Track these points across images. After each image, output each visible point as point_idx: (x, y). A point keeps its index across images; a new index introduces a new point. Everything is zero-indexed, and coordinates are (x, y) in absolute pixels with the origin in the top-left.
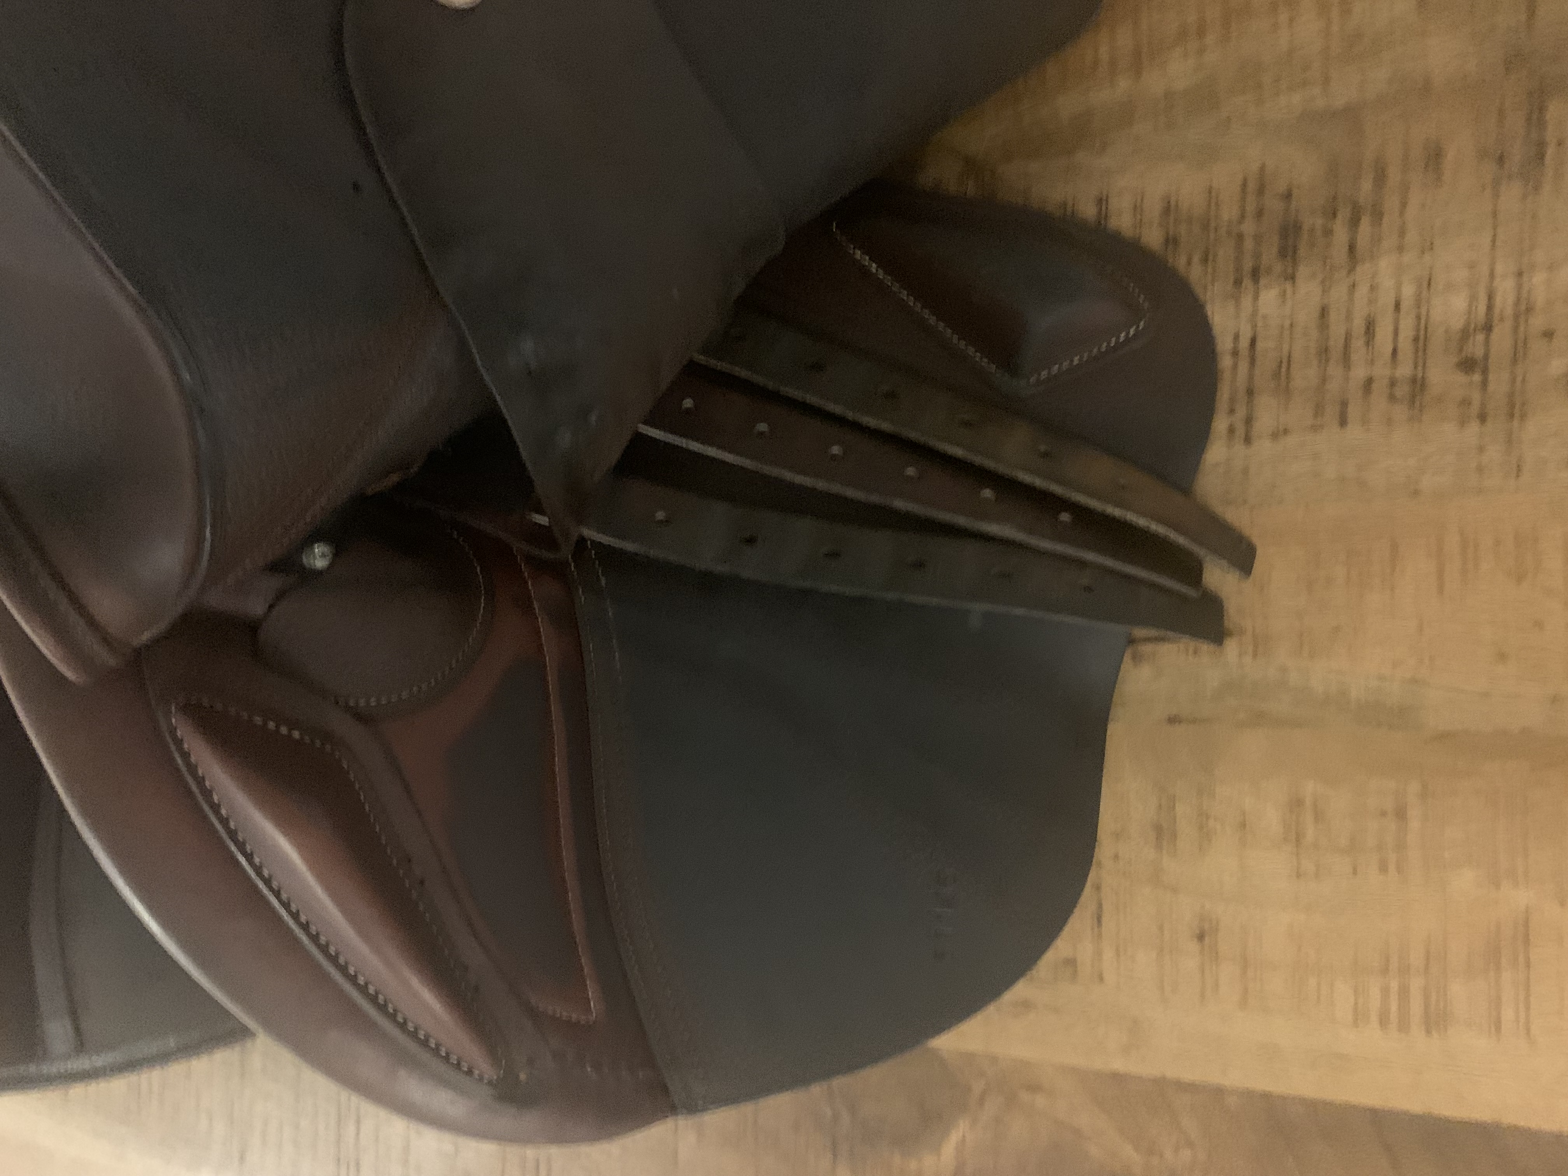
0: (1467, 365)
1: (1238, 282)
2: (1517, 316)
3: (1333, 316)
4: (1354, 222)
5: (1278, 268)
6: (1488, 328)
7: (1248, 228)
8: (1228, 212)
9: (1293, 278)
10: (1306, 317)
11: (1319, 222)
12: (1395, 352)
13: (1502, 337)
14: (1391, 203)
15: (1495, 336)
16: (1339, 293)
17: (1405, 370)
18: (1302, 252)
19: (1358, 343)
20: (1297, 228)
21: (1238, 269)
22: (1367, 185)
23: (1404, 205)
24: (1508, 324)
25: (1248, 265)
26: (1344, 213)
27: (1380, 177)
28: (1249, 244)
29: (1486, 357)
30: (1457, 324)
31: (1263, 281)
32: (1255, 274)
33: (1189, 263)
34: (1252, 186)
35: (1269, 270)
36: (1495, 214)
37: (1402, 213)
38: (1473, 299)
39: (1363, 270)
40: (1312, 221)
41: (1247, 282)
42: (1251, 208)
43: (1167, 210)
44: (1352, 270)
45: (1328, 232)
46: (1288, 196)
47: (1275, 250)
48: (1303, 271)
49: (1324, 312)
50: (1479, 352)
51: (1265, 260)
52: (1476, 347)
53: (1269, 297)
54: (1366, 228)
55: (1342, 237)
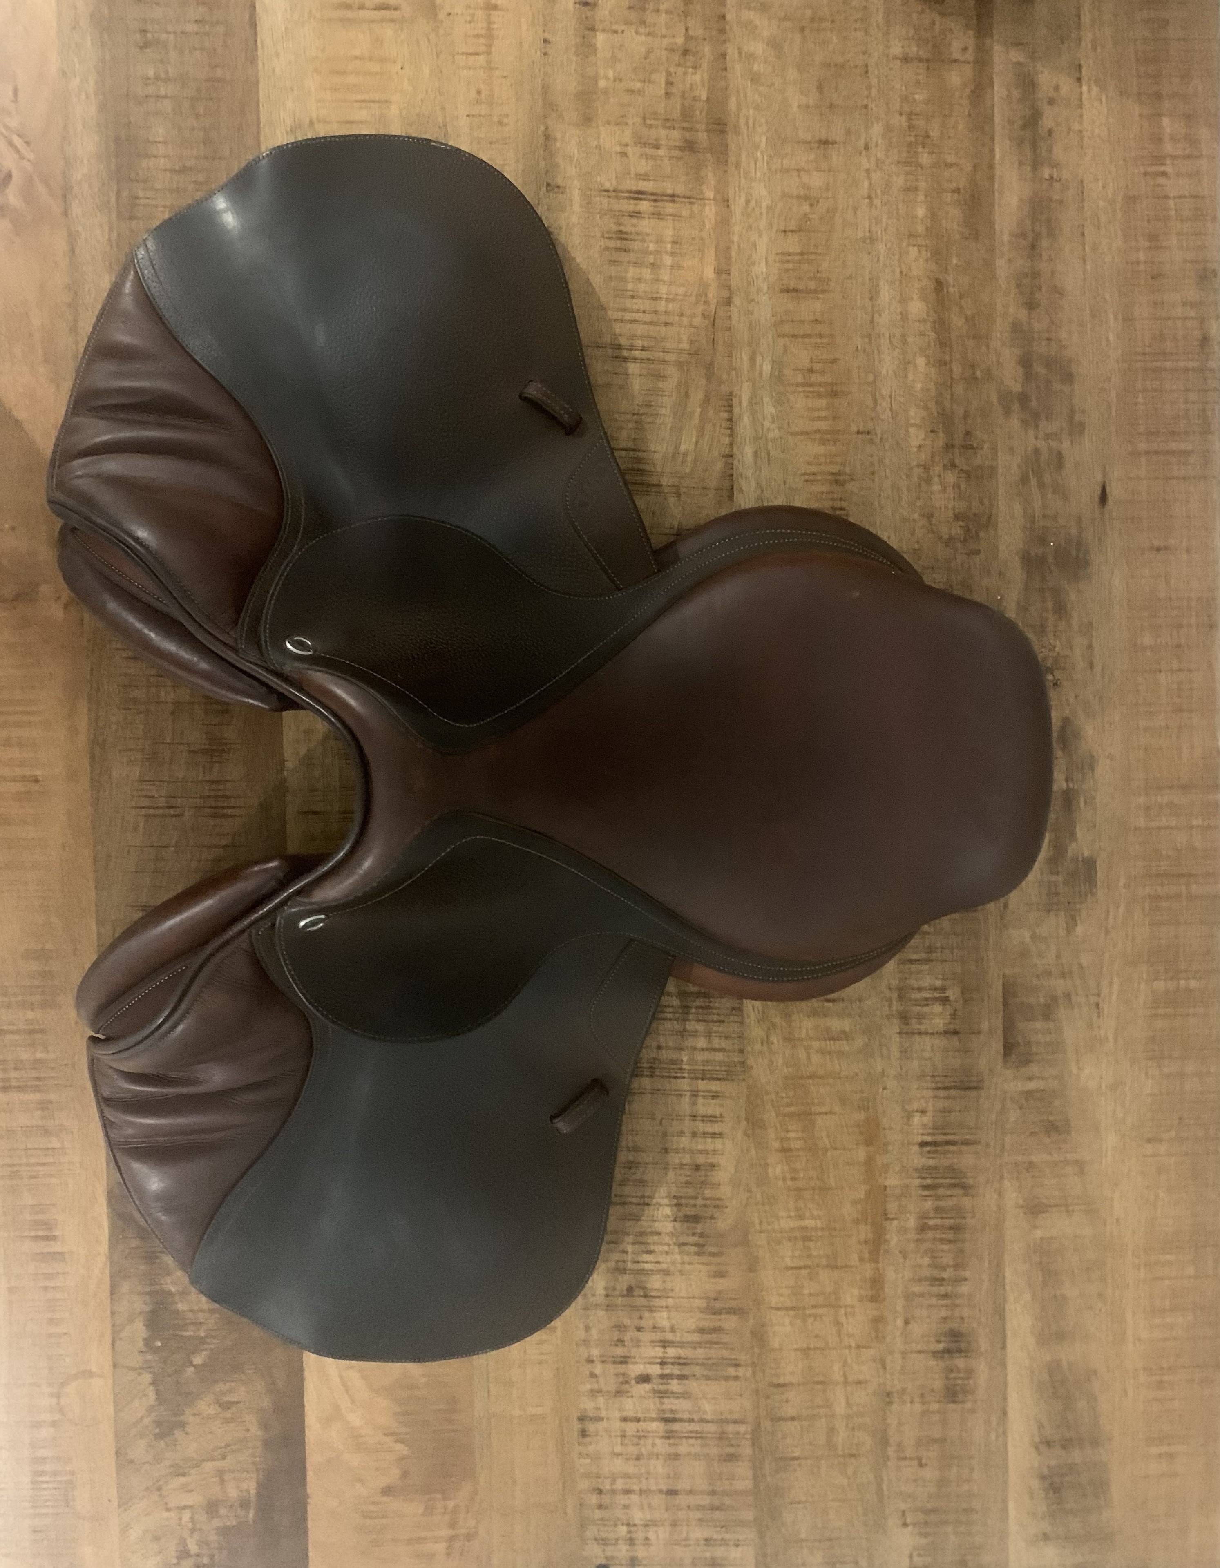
0: (630, 1289)
1: (675, 1197)
2: (650, 1307)
3: (656, 1238)
4: (696, 1245)
5: (680, 1214)
6: (645, 1296)
7: (700, 1202)
8: (708, 1193)
9: (675, 1220)
10: (658, 1226)
11: (699, 1231)
12: (638, 1262)
13: (642, 1301)
14: (703, 1259)
15: (642, 1299)
16: (667, 1239)
17: (630, 1265)
18: (686, 1225)
19: (643, 1247)
20: (697, 1222)
21: (681, 1197)
22: (712, 1249)
23: (703, 1264)
24: (646, 1304)
25: (683, 1201)
26: (701, 1241)
27: (714, 1255)
28: (692, 1202)
29: (633, 1296)
30: (649, 1286)
31: (675, 1209)
32: (678, 1205)
33: (687, 1176)
34: (718, 1202)
35: (679, 1210)
36: (693, 1298)
37: (698, 1263)
38: (658, 1290)
39: (676, 1250)
40: (699, 1228)
41: (675, 1201)
42: (708, 1202)
43: (713, 1166)
44: (675, 1244)
45: (694, 1234)
46: (712, 1218)
47: (688, 1213)
48: (678, 1224)
49: (659, 1234)
50: (635, 1293)
51: (684, 1209)
52: (638, 1292)
53: (668, 1211)
54: (693, 1249)
55: (691, 1239)
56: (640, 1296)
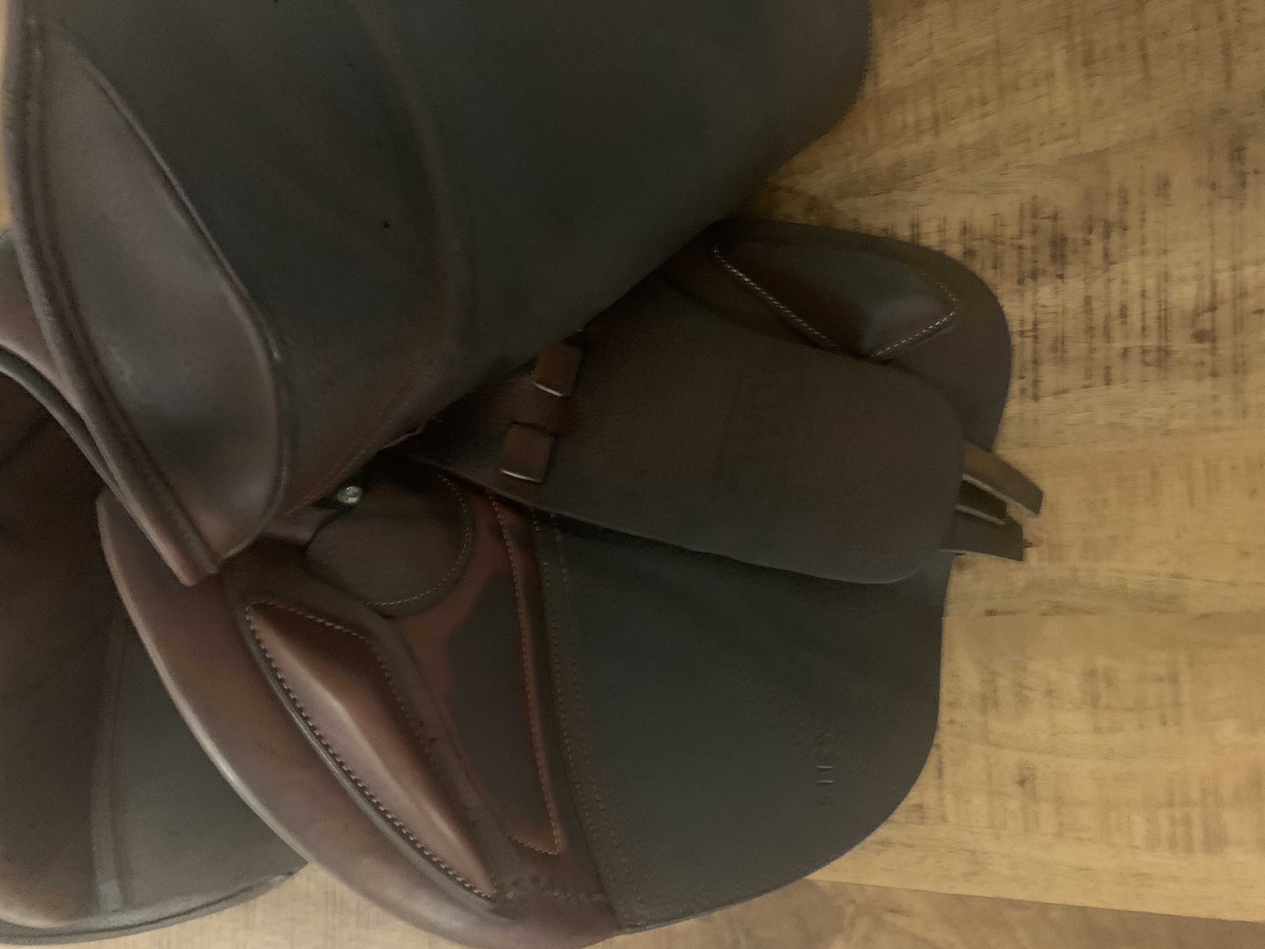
0: (1199, 336)
1: (1021, 281)
2: (1234, 300)
3: (1095, 305)
4: (1107, 235)
5: (1050, 269)
6: (1214, 309)
7: (1027, 241)
8: (1011, 231)
9: (1062, 277)
10: (1074, 304)
11: (1080, 235)
12: (1144, 329)
13: (1224, 315)
14: (1133, 219)
15: (1220, 313)
16: (1098, 287)
17: (1152, 342)
18: (1069, 259)
19: (1115, 322)
20: (1065, 240)
21: (1021, 272)
22: (1115, 208)
23: (1143, 220)
24: (1228, 307)
25: (1028, 267)
26: (1099, 229)
27: (1125, 202)
28: (1028, 254)
29: (1213, 330)
30: (1190, 306)
31: (1040, 280)
32: (1034, 275)
33: (983, 267)
34: (1027, 213)
35: (1044, 272)
36: (1211, 226)
37: (1141, 227)
38: (1199, 290)
39: (1117, 269)
40: (1075, 235)
41: (1028, 281)
42: (1028, 227)
43: (965, 231)
44: (1107, 270)
45: (1088, 243)
46: (1055, 217)
47: (1048, 258)
48: (1070, 270)
49: (1088, 301)
50: (1208, 326)
51: (1041, 265)
52: (1205, 322)
53: (1045, 291)
54: (1115, 239)
55: (1098, 246)
56: (1213, 319)
